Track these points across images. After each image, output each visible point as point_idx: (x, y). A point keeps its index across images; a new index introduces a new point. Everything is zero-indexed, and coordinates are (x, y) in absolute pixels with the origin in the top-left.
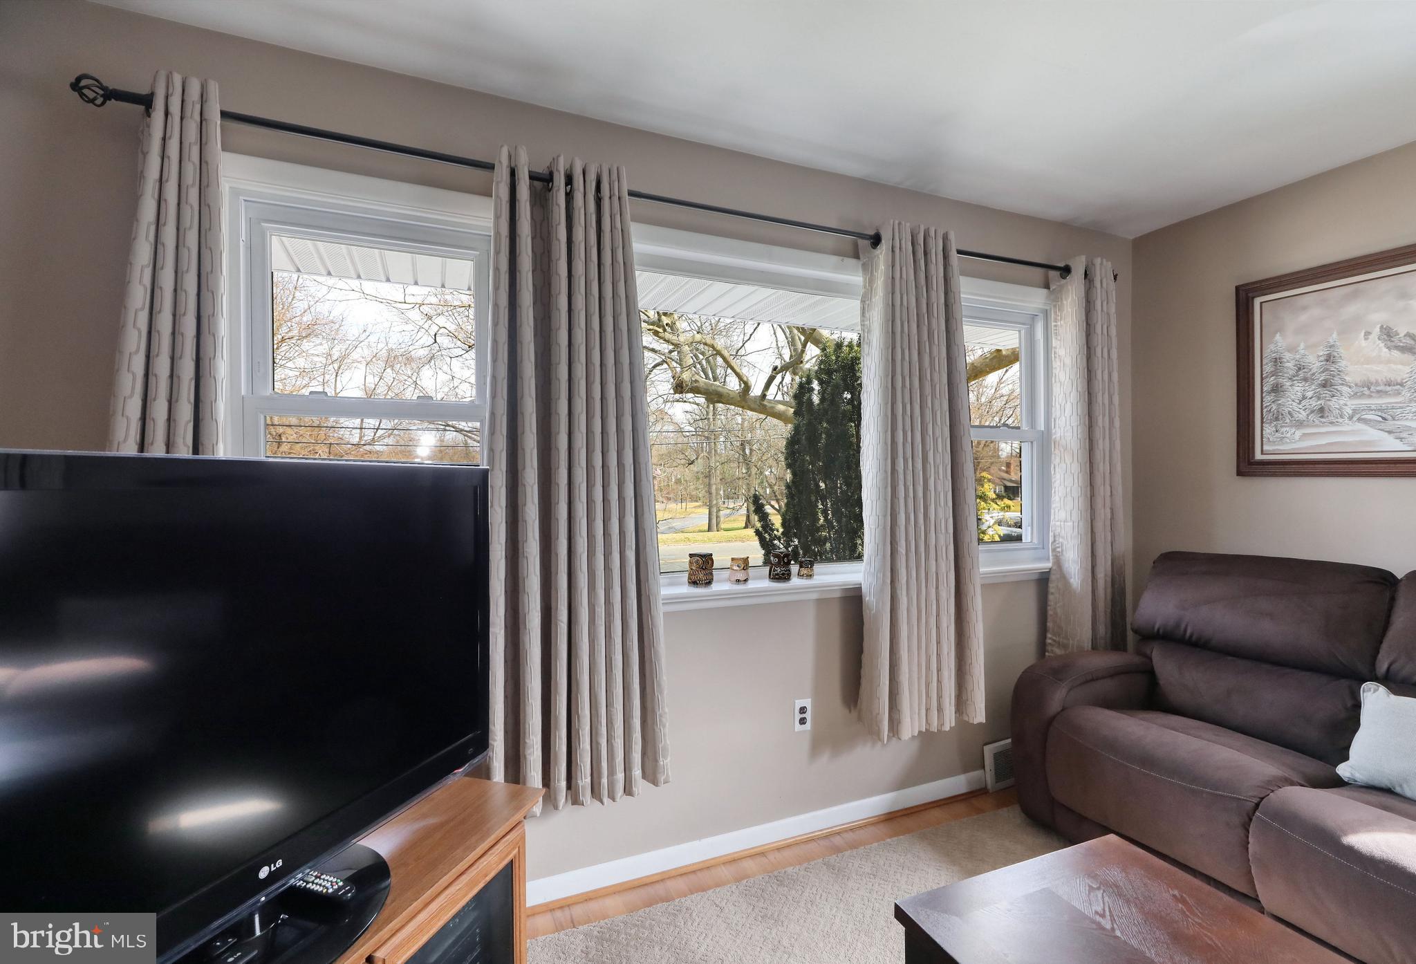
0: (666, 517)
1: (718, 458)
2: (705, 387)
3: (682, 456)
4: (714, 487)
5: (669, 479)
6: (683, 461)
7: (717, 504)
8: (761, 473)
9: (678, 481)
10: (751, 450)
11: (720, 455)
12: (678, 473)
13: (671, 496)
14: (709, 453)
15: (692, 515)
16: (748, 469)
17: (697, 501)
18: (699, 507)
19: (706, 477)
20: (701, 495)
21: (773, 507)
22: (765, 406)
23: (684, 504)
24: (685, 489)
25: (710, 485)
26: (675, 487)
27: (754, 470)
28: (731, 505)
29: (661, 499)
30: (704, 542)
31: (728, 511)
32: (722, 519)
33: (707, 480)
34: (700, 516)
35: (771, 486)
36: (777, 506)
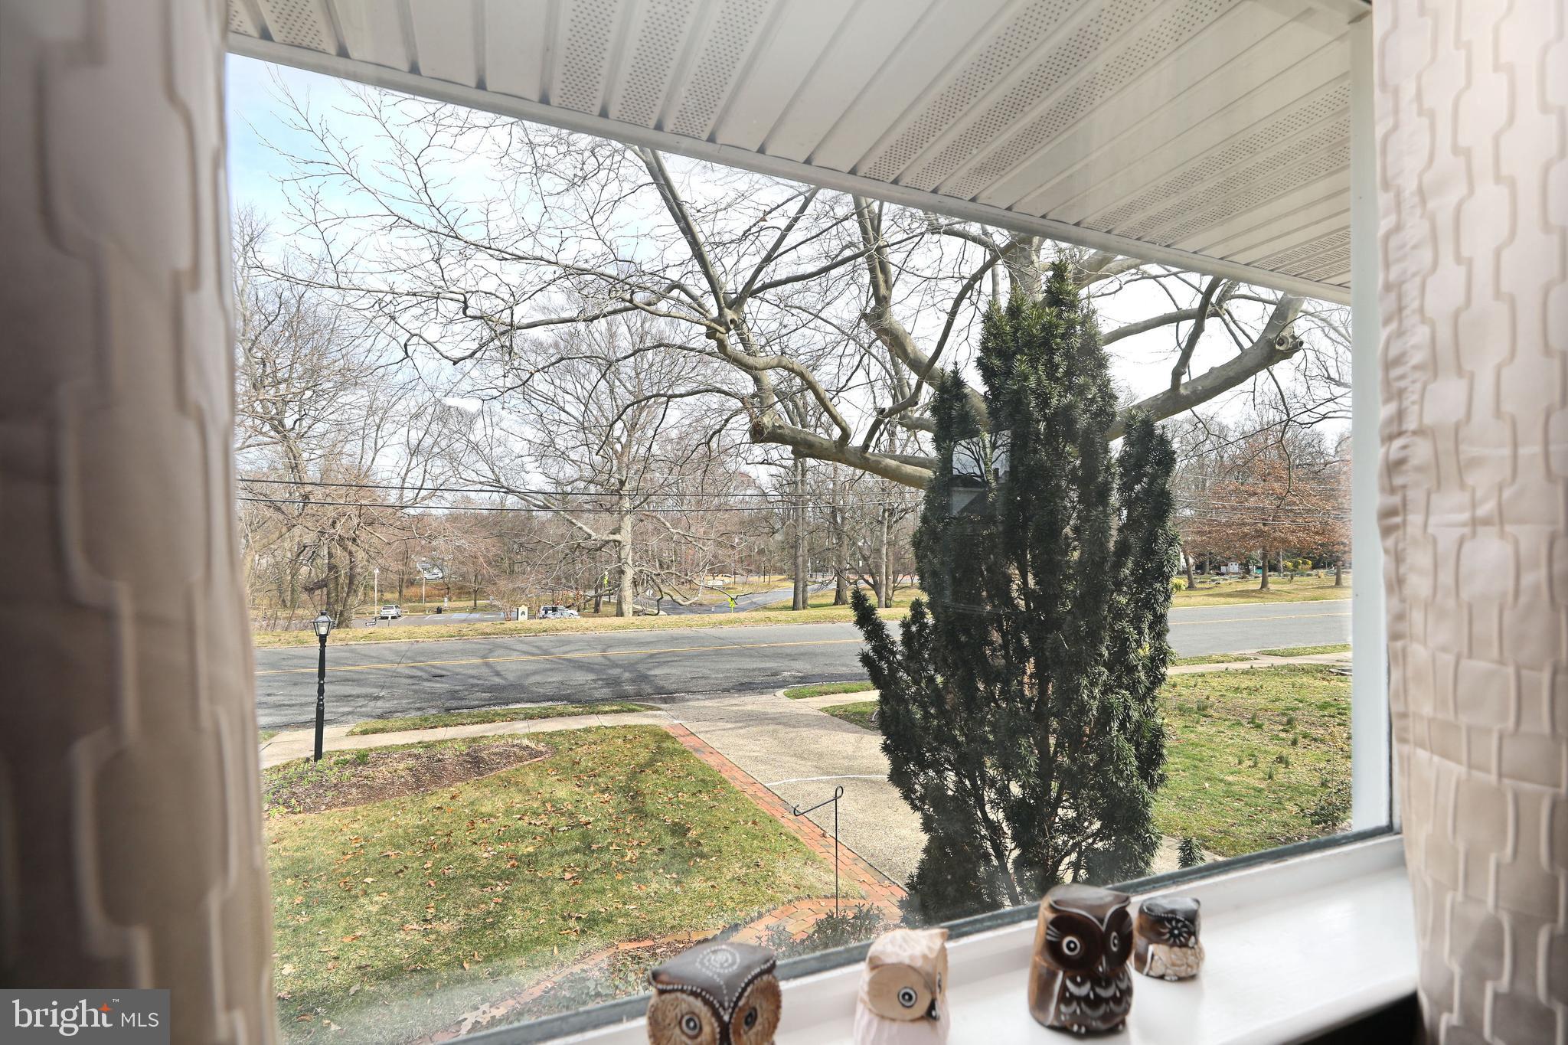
0: (745, 592)
1: (805, 526)
2: (792, 434)
3: (765, 524)
4: (800, 559)
5: (750, 549)
6: (766, 530)
7: (803, 579)
8: (854, 544)
9: (761, 552)
10: (843, 518)
11: (808, 524)
12: (760, 543)
13: (752, 568)
14: (797, 520)
15: (776, 590)
16: (839, 538)
17: (781, 574)
18: (784, 580)
19: (792, 547)
20: (786, 567)
21: (867, 582)
22: (867, 459)
23: (767, 577)
24: (769, 560)
25: (796, 557)
26: (757, 558)
27: (846, 541)
28: (820, 579)
29: (741, 571)
30: (787, 622)
31: (816, 586)
32: (809, 595)
33: (793, 551)
34: (785, 590)
35: (865, 559)
36: (871, 581)
